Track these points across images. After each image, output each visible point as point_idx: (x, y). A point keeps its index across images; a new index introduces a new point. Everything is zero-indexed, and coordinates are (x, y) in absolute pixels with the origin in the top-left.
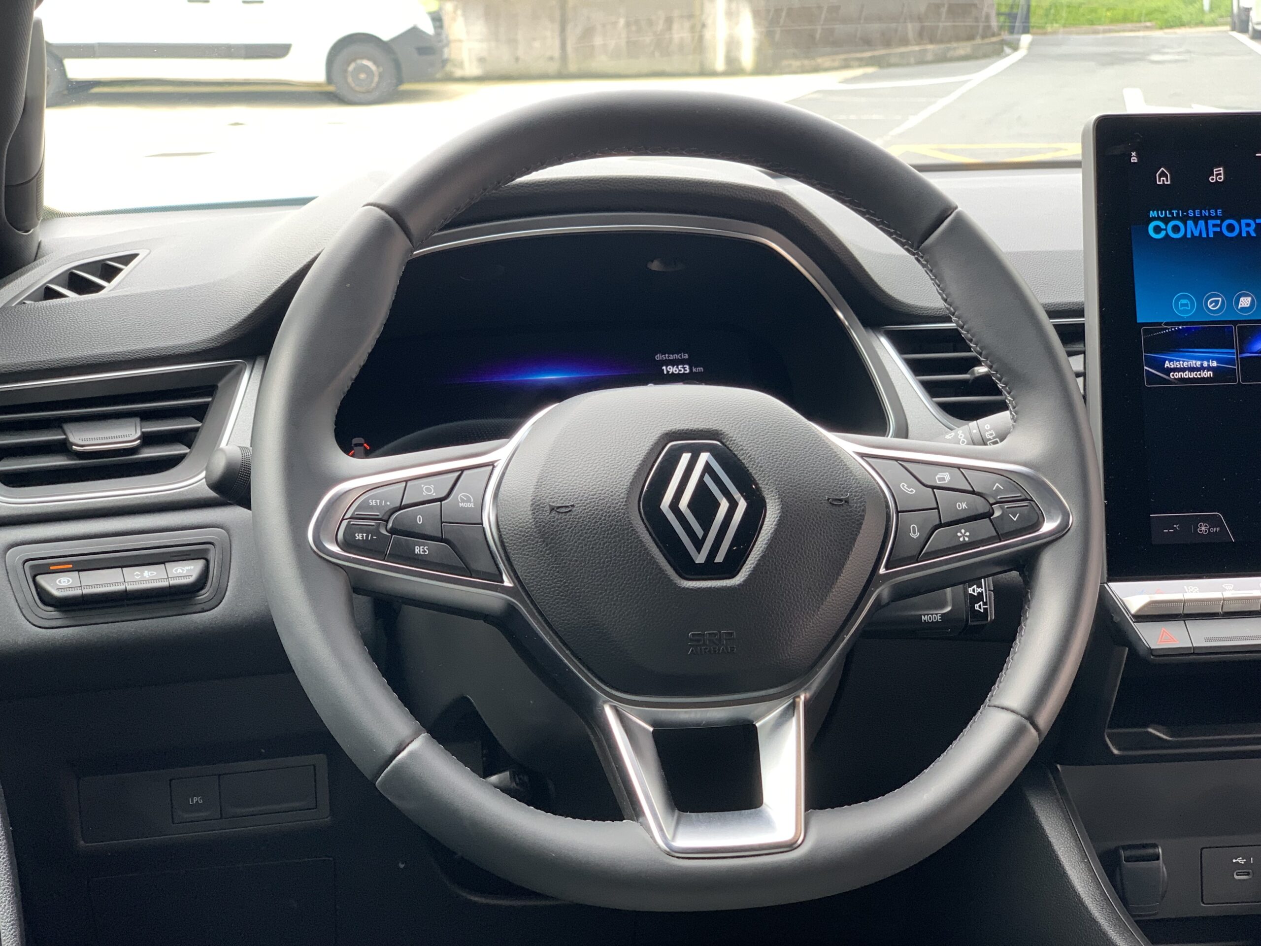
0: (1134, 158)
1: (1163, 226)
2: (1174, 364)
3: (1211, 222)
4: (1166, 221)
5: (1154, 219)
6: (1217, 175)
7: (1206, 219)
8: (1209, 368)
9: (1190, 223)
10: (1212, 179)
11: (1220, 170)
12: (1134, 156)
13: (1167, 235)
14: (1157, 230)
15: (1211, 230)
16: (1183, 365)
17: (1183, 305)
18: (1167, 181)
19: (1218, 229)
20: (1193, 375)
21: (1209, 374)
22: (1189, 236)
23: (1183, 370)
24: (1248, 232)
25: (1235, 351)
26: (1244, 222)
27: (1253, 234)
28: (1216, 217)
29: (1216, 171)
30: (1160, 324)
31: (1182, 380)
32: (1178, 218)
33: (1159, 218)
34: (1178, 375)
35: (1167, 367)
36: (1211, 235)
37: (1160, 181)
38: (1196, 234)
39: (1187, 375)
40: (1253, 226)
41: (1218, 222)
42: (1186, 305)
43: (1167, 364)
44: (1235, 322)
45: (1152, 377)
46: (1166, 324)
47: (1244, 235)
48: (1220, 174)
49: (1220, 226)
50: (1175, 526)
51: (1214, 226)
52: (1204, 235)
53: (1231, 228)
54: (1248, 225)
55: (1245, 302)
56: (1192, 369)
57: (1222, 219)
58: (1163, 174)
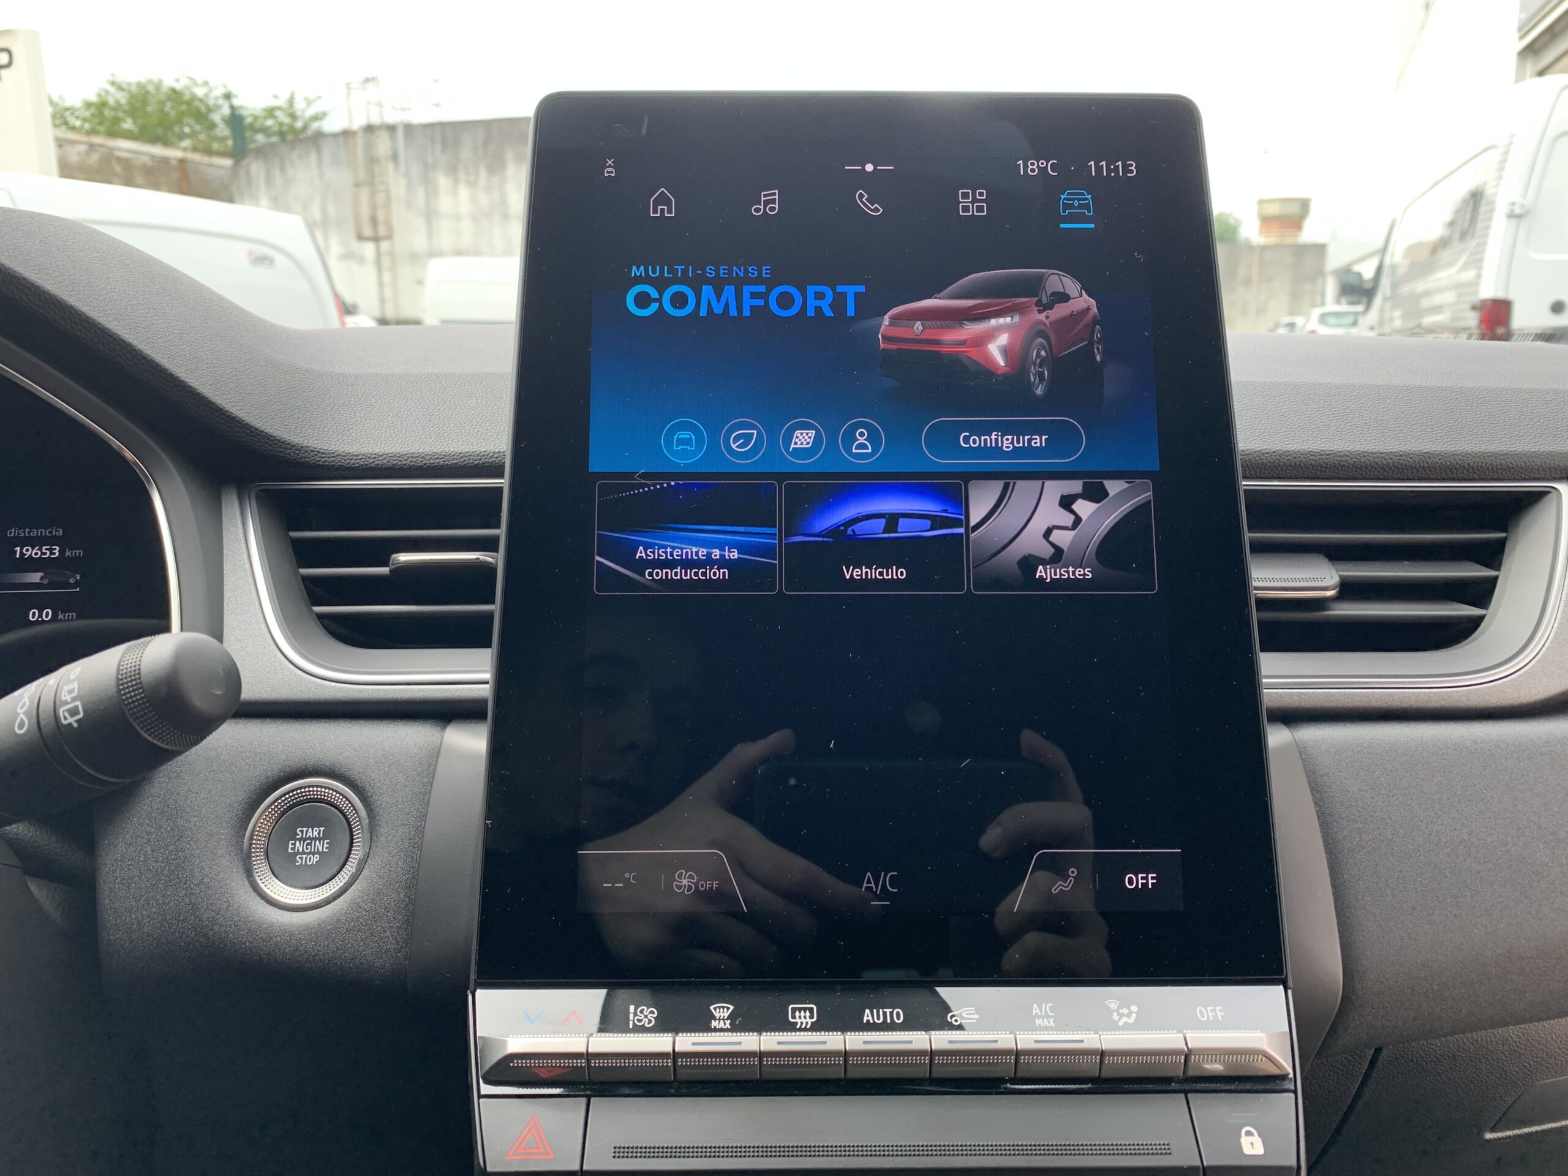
0: (610, 169)
1: (654, 294)
2: (653, 553)
3: (747, 290)
4: (661, 285)
5: (638, 280)
6: (766, 203)
7: (739, 284)
8: (723, 563)
9: (707, 291)
10: (757, 210)
11: (774, 194)
12: (610, 166)
13: (661, 310)
14: (643, 300)
15: (748, 302)
16: (672, 555)
17: (680, 442)
18: (670, 212)
19: (760, 302)
20: (690, 575)
21: (723, 573)
22: (703, 312)
23: (670, 564)
24: (818, 309)
25: (776, 530)
26: (811, 290)
27: (829, 313)
28: (759, 281)
29: (765, 196)
30: (629, 475)
31: (666, 583)
32: (683, 281)
33: (647, 280)
34: (661, 574)
35: (641, 557)
36: (746, 313)
37: (655, 212)
38: (718, 309)
39: (677, 574)
40: (830, 297)
41: (762, 289)
42: (688, 442)
43: (641, 553)
44: (780, 477)
45: (608, 577)
46: (644, 476)
47: (811, 313)
48: (773, 201)
49: (765, 296)
50: (627, 875)
51: (754, 295)
52: (733, 312)
53: (785, 301)
54: (820, 296)
55: (803, 439)
56: (688, 564)
57: (771, 284)
58: (663, 200)
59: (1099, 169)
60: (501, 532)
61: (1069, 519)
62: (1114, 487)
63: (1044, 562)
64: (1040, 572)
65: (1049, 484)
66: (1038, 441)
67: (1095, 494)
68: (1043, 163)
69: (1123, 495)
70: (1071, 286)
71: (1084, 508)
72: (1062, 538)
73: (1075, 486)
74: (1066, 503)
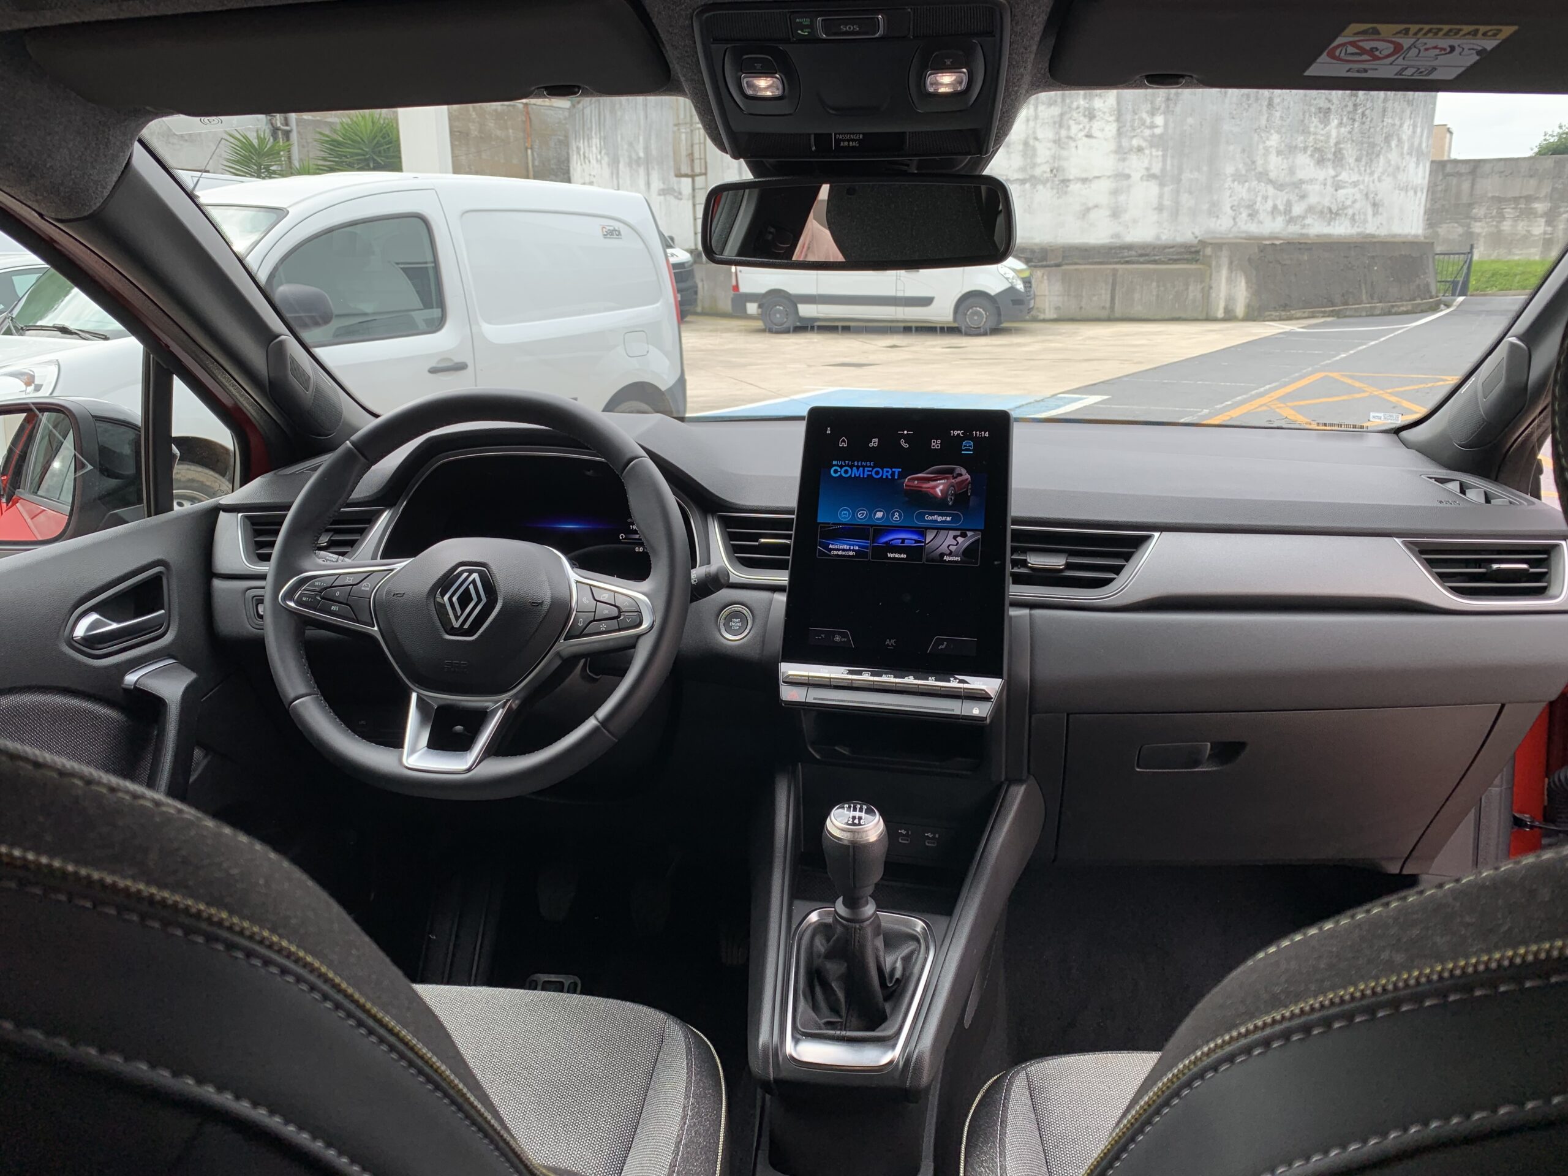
0: (829, 431)
1: (839, 469)
2: (834, 546)
3: (866, 469)
4: (841, 467)
5: (835, 465)
6: (874, 443)
7: (864, 467)
8: (853, 550)
9: (855, 469)
10: (871, 445)
11: (876, 440)
13: (841, 475)
14: (836, 471)
15: (866, 473)
16: (839, 547)
17: (844, 514)
18: (845, 445)
19: (870, 473)
20: (844, 553)
21: (853, 553)
22: (853, 476)
23: (839, 550)
24: (887, 476)
25: (869, 541)
26: (885, 470)
27: (890, 477)
28: (870, 466)
29: (874, 440)
30: (829, 523)
31: (837, 555)
32: (848, 466)
33: (837, 465)
34: (835, 553)
35: (830, 548)
36: (866, 476)
37: (841, 445)
38: (857, 475)
39: (840, 553)
40: (890, 472)
41: (871, 469)
42: (846, 514)
43: (830, 546)
44: (872, 526)
45: (822, 553)
46: (833, 524)
47: (884, 477)
48: (876, 442)
49: (871, 471)
50: (822, 635)
51: (868, 471)
52: (862, 476)
53: (877, 473)
54: (887, 472)
55: (879, 515)
56: (843, 550)
57: (873, 468)
58: (844, 441)
59: (976, 434)
60: (793, 532)
61: (955, 543)
62: (969, 534)
63: (947, 555)
64: (945, 558)
65: (950, 532)
66: (949, 519)
67: (964, 535)
68: (959, 432)
69: (972, 536)
70: (963, 471)
71: (960, 539)
72: (953, 548)
73: (958, 533)
74: (955, 538)
